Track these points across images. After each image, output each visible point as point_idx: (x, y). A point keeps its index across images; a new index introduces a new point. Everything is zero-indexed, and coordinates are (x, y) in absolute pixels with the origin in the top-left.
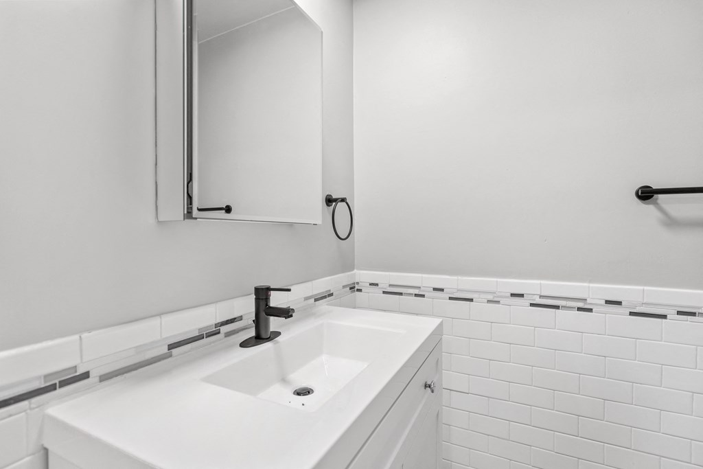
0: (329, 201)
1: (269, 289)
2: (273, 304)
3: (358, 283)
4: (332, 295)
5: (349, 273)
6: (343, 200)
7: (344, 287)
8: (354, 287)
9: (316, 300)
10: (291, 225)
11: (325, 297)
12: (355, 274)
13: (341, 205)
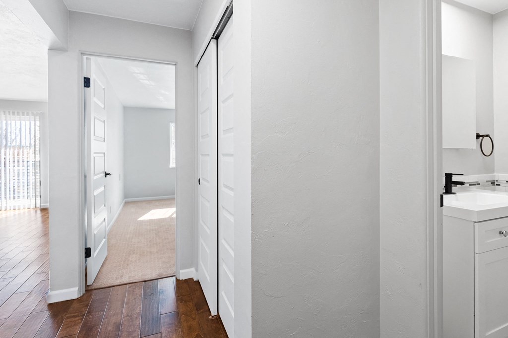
0: (478, 136)
1: (452, 175)
2: (453, 180)
3: (497, 181)
4: (479, 184)
5: (491, 175)
6: (487, 136)
7: (487, 182)
8: (494, 183)
9: (470, 185)
10: (457, 149)
11: (475, 185)
12: (495, 176)
13: (486, 139)
